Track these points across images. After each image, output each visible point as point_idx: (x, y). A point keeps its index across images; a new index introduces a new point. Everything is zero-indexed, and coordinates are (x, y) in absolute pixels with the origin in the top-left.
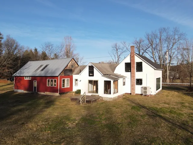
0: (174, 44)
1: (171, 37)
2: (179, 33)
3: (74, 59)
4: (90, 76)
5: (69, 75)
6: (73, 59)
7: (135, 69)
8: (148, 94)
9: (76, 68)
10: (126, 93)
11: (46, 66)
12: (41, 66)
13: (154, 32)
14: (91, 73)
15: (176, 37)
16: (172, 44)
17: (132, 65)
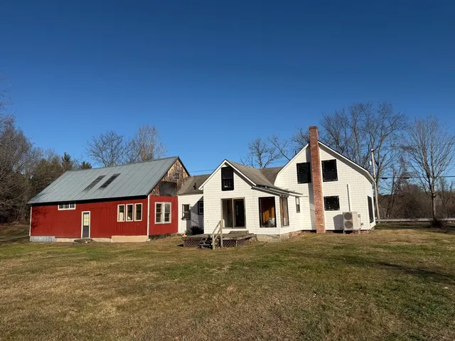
0: (383, 138)
1: (375, 125)
2: (393, 115)
3: (180, 161)
4: (224, 189)
5: (170, 196)
6: (178, 161)
7: (319, 175)
8: (355, 227)
9: (183, 180)
10: (303, 231)
11: (113, 178)
12: (100, 179)
13: (339, 114)
14: (228, 184)
15: (387, 124)
16: (379, 138)
17: (312, 166)
